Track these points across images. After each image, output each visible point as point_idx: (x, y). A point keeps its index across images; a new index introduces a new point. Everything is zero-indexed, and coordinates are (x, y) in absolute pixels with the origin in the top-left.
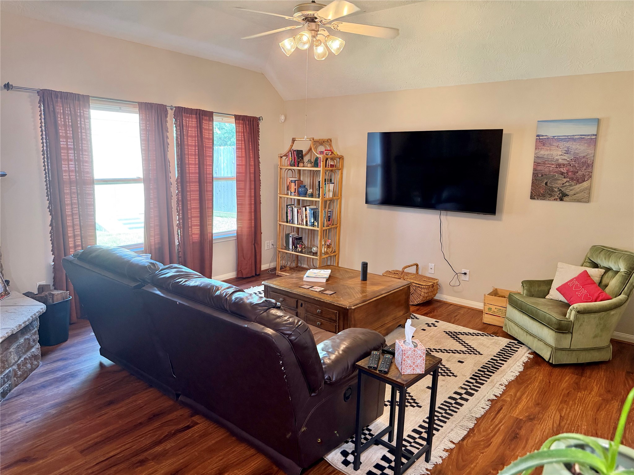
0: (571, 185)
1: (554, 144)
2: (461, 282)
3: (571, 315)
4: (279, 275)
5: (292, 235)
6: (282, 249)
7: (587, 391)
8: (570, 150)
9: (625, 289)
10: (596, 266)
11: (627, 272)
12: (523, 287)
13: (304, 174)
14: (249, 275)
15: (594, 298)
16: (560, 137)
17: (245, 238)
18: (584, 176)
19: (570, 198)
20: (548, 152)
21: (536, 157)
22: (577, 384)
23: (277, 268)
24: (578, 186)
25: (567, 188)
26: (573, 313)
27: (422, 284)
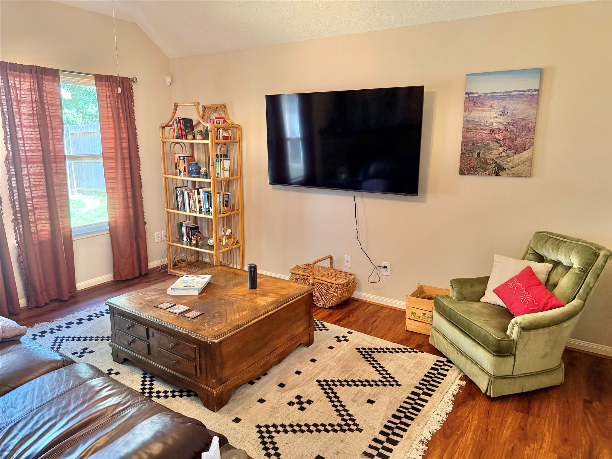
0: (508, 156)
1: (487, 103)
2: (382, 278)
3: (513, 332)
4: (172, 274)
5: (186, 224)
6: (173, 242)
7: (537, 444)
8: (506, 111)
9: (579, 292)
10: (541, 259)
11: (582, 269)
12: (453, 287)
13: (198, 149)
14: (130, 277)
15: (542, 306)
16: (495, 94)
17: (120, 231)
18: (524, 143)
19: (507, 171)
20: (480, 114)
21: (466, 121)
22: (523, 429)
23: (169, 266)
24: (517, 156)
25: (504, 160)
26: (516, 329)
27: (334, 282)
